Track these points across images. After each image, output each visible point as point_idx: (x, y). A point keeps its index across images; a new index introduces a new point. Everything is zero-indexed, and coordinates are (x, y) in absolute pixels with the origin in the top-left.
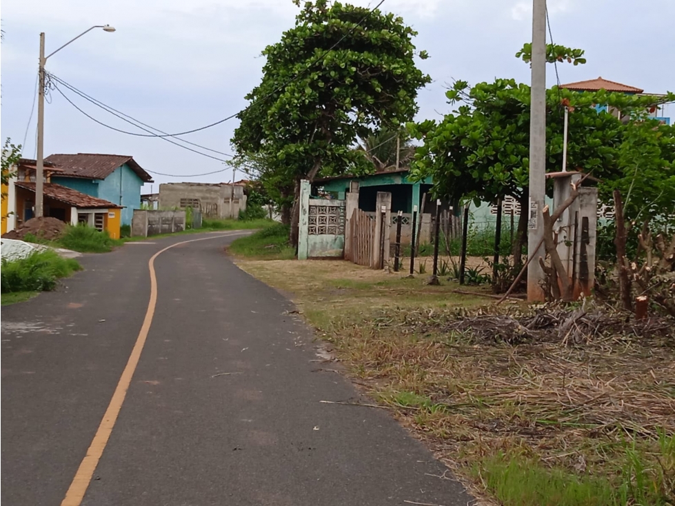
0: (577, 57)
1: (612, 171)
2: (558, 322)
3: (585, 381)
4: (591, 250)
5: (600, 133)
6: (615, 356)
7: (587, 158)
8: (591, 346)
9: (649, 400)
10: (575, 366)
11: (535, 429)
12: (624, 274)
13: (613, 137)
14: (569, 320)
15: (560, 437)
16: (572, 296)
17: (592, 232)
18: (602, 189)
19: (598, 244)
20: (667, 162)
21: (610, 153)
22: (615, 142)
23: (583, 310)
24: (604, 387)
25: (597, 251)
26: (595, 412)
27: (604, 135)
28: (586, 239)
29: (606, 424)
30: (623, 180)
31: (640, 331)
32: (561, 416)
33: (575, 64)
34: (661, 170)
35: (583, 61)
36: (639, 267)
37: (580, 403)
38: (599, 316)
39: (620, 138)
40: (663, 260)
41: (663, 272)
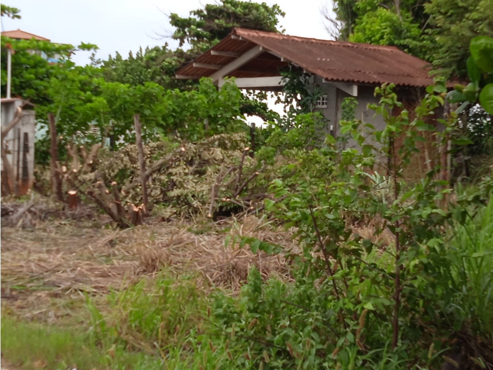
0: (14, 13)
1: (43, 99)
2: (12, 212)
3: (42, 255)
4: (31, 157)
5: (33, 71)
6: (58, 236)
7: (24, 88)
8: (40, 229)
9: (91, 267)
10: (29, 244)
11: (11, 294)
12: (57, 175)
13: (43, 74)
14: (21, 210)
15: (31, 298)
16: (20, 192)
17: (31, 145)
18: (38, 112)
19: (36, 154)
20: (82, 93)
21: (42, 85)
22: (44, 77)
23: (31, 202)
24: (56, 259)
25: (36, 157)
26: (53, 278)
27: (36, 72)
28: (26, 149)
29: (63, 286)
30: (52, 106)
31: (74, 217)
32: (29, 283)
33: (13, 18)
34: (79, 99)
35: (19, 17)
36: (68, 169)
37: (41, 272)
38: (43, 207)
39: (48, 75)
40: (85, 165)
41: (86, 173)
